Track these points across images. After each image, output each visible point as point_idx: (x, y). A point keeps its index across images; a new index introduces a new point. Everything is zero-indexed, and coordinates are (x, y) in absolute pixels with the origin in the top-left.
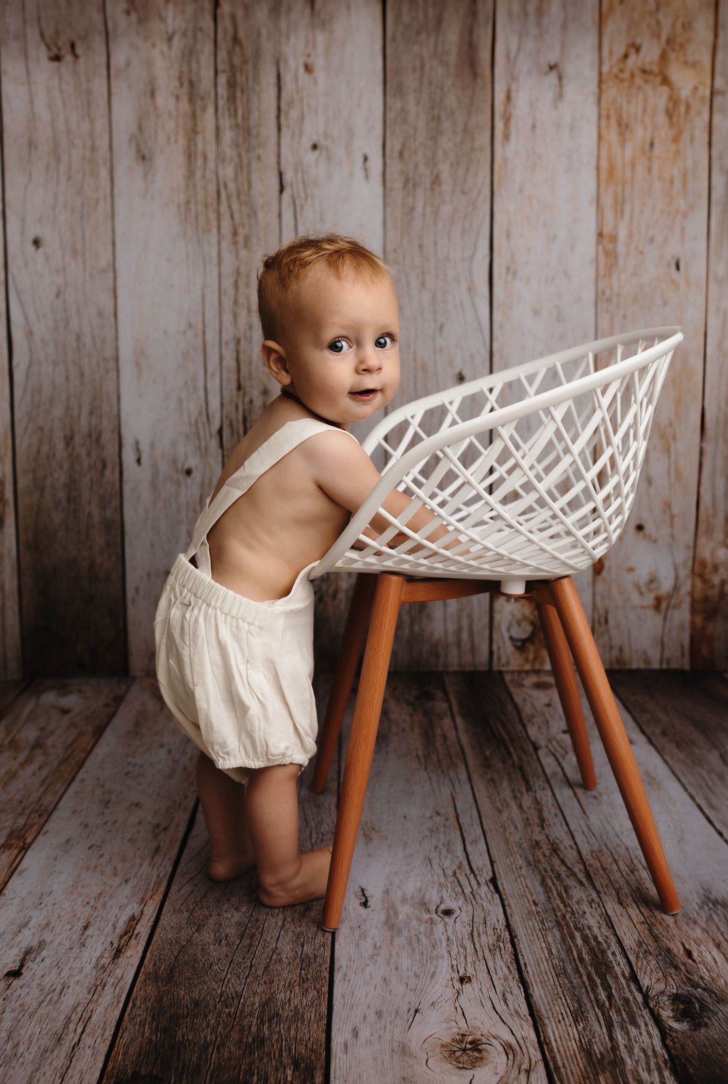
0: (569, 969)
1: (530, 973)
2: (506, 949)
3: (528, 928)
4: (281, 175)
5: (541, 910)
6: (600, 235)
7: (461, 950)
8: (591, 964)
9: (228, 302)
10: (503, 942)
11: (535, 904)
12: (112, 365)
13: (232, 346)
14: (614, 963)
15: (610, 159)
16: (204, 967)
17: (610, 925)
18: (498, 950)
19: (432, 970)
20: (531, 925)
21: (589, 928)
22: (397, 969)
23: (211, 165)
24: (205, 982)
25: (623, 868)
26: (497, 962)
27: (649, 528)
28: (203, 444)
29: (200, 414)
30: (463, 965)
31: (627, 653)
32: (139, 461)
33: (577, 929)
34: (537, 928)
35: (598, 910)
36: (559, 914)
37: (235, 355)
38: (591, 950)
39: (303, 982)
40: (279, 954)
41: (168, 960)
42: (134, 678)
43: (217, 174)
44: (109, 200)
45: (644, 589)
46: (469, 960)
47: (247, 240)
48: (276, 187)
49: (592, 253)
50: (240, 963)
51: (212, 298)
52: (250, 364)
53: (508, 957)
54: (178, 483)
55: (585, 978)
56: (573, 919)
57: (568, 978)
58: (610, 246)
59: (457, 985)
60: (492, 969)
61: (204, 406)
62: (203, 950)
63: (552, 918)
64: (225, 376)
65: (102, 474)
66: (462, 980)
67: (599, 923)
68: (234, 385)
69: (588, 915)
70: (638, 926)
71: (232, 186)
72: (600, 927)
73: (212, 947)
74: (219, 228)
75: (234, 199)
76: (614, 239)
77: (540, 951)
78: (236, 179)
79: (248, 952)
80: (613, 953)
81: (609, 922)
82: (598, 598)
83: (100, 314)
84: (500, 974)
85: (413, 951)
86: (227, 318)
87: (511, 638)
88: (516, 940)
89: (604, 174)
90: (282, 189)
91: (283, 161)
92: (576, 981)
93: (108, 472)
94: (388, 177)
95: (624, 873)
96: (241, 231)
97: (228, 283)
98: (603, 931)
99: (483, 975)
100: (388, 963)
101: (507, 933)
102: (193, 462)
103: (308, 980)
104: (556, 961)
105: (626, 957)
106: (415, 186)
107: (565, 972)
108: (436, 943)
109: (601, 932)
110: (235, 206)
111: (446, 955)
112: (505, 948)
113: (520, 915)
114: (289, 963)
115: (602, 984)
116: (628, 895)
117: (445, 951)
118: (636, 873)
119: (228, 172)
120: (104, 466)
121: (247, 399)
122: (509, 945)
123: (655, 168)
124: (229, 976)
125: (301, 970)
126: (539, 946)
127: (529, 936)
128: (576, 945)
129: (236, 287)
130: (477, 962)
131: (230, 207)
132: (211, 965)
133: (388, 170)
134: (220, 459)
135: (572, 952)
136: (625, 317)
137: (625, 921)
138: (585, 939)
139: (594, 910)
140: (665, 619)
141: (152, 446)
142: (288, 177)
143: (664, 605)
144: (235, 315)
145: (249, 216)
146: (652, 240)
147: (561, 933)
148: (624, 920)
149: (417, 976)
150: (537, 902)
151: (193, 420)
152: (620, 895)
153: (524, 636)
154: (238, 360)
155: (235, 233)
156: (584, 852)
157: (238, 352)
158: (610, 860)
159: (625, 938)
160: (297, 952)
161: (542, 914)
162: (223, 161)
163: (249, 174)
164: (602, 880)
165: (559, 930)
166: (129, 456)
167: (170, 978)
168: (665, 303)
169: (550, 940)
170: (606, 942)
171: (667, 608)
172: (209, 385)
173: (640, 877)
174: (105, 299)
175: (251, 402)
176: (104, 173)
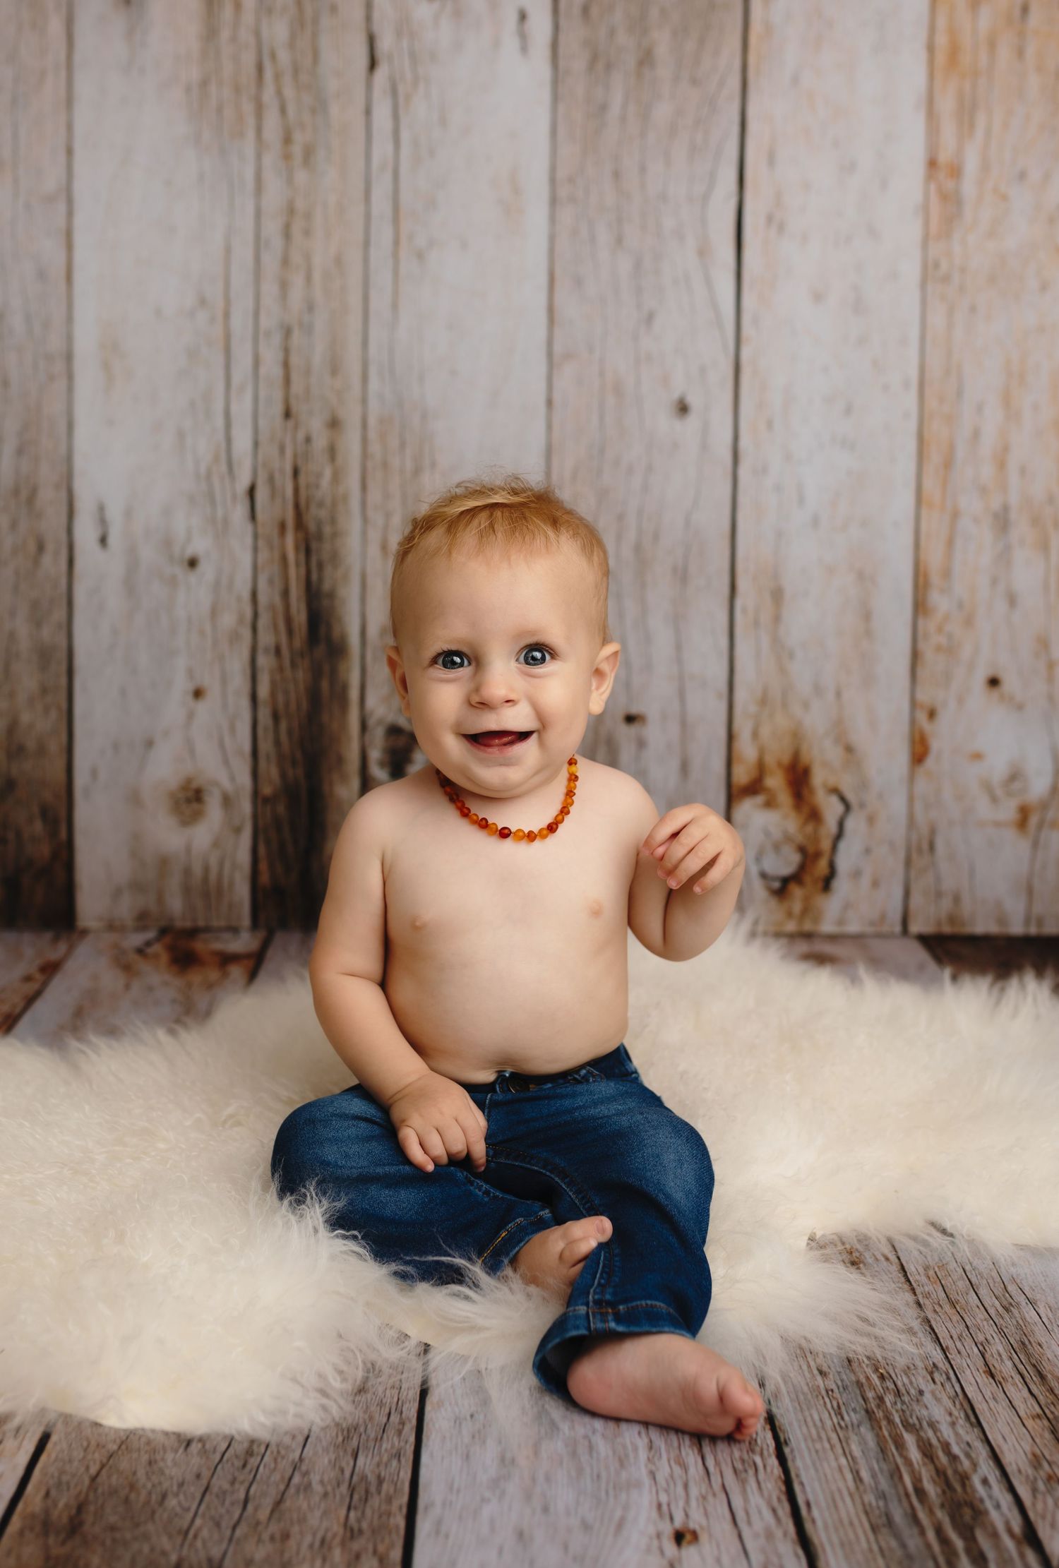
0: (898, 1516)
1: (819, 1523)
2: (769, 1469)
3: (811, 1424)
4: (371, 40)
5: (834, 1387)
6: (932, 164)
7: (677, 1470)
8: (942, 1506)
9: (271, 262)
10: (762, 1455)
11: (822, 1373)
12: (59, 367)
13: (277, 339)
14: (989, 1505)
15: (952, 32)
16: (148, 1502)
17: (973, 1419)
18: (751, 1472)
19: (618, 1513)
20: (816, 1417)
21: (932, 1425)
22: (546, 1510)
23: (248, 17)
24: (146, 1537)
25: (989, 1300)
26: (751, 1497)
27: (1011, 683)
28: (220, 513)
29: (216, 459)
30: (681, 1503)
31: (967, 908)
32: (103, 541)
33: (908, 1426)
34: (828, 1423)
35: (948, 1386)
36: (870, 1395)
37: (280, 356)
38: (940, 1473)
39: (352, 1537)
40: (306, 1473)
41: (76, 1485)
42: (84, 933)
43: (257, 34)
44: (63, 74)
45: (999, 792)
46: (694, 1492)
47: (308, 153)
48: (362, 61)
49: (918, 196)
50: (224, 1493)
51: (243, 253)
52: (308, 372)
53: (773, 1485)
54: (173, 582)
55: (931, 1535)
56: (899, 1405)
57: (897, 1536)
58: (949, 185)
59: (670, 1548)
60: (740, 1515)
61: (223, 445)
62: (150, 1463)
63: (857, 1403)
64: (262, 394)
65: (36, 562)
66: (679, 1537)
67: (951, 1414)
68: (278, 409)
69: (928, 1397)
70: (1029, 1423)
71: (284, 56)
72: (953, 1424)
73: (170, 1456)
74: (259, 130)
75: (287, 80)
76: (956, 171)
77: (837, 1475)
78: (292, 45)
79: (244, 1466)
80: (985, 1482)
81: (970, 1412)
82: (918, 807)
83: (42, 275)
84: (758, 1525)
85: (580, 1471)
86: (270, 289)
87: (764, 876)
88: (787, 1450)
89: (941, 58)
90: (373, 64)
91: (376, 15)
92: (913, 1543)
93: (47, 559)
94: (562, 50)
95: (992, 1312)
96: (299, 138)
97: (272, 228)
98: (961, 1431)
99: (723, 1527)
100: (528, 1497)
101: (769, 1435)
102: (200, 545)
103: (361, 1532)
104: (870, 1498)
105: (1012, 1489)
106: (609, 67)
107: (890, 1523)
108: (627, 1456)
109: (957, 1434)
110: (289, 92)
111: (647, 1481)
112: (765, 1467)
113: (793, 1396)
114: (326, 1495)
115: (968, 1551)
116: (1004, 1356)
117: (644, 1472)
118: (1015, 1311)
119: (278, 31)
120: (41, 548)
121: (301, 436)
122: (773, 1462)
123: (1030, 51)
124: (198, 1522)
125: (349, 1509)
126: (834, 1464)
127: (813, 1441)
128: (908, 1463)
129: (287, 234)
130: (710, 1498)
131: (279, 93)
132: (164, 1496)
133: (562, 39)
134: (249, 540)
135: (901, 1477)
136: (973, 309)
137: (1002, 1409)
138: (927, 1450)
139: (939, 1386)
140: (1035, 845)
141: (128, 514)
142: (385, 44)
143: (1033, 820)
144: (284, 286)
145: (313, 111)
146: (1022, 176)
147: (877, 1436)
148: (1000, 1409)
149: (586, 1527)
150: (825, 1369)
151: (203, 470)
152: (987, 1356)
153: (787, 870)
154: (286, 365)
155: (287, 140)
156: (910, 1268)
157: (287, 351)
158: (963, 1285)
159: (1005, 1448)
160: (342, 1471)
161: (837, 1394)
162: (270, 11)
163: (315, 36)
164: (949, 1325)
165: (873, 1428)
166: (85, 533)
167: (74, 1527)
168: (1044, 287)
169: (856, 1449)
170: (968, 1455)
171: (1040, 826)
172: (234, 408)
173: (1024, 1319)
174: (52, 251)
175: (308, 440)
176: (56, 26)
